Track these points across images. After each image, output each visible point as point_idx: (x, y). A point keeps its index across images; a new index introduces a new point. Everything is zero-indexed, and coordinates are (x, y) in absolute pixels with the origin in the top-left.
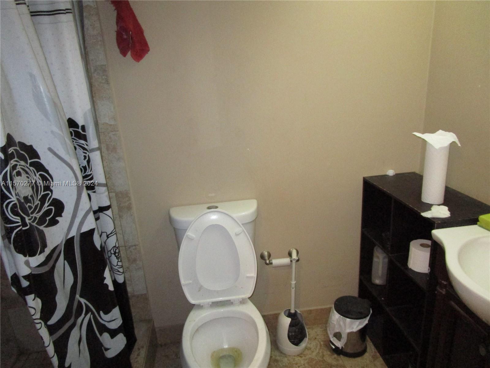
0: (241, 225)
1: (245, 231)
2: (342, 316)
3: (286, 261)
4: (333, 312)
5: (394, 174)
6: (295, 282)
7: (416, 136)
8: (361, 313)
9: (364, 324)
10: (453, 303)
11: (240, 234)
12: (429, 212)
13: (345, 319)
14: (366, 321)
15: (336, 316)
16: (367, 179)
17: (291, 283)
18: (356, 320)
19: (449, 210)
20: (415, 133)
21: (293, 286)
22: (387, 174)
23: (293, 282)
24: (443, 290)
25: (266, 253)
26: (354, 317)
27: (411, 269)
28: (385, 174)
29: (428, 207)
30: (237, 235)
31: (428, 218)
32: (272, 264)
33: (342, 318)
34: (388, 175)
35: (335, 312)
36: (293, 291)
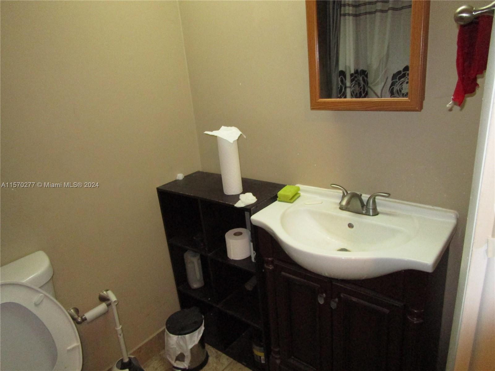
0: (39, 290)
1: (47, 294)
2: (180, 336)
3: (102, 307)
4: (170, 336)
5: (184, 177)
6: (121, 326)
7: (209, 135)
8: (195, 322)
9: (202, 332)
10: (283, 273)
11: (42, 301)
12: (239, 201)
13: (184, 337)
14: (202, 328)
15: (173, 339)
16: (161, 188)
17: (116, 330)
18: (194, 332)
19: (254, 195)
20: (206, 132)
21: (120, 332)
22: (177, 178)
23: (119, 328)
24: (270, 266)
25: (72, 310)
26: (191, 330)
27: (232, 260)
28: (174, 180)
29: (236, 198)
30: (36, 305)
31: (242, 207)
32: (86, 319)
33: (181, 337)
34: (178, 180)
35: (171, 335)
36: (121, 337)
